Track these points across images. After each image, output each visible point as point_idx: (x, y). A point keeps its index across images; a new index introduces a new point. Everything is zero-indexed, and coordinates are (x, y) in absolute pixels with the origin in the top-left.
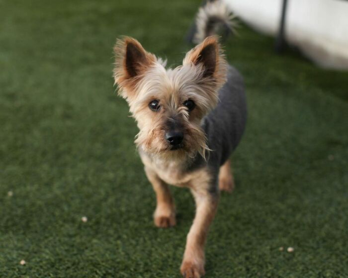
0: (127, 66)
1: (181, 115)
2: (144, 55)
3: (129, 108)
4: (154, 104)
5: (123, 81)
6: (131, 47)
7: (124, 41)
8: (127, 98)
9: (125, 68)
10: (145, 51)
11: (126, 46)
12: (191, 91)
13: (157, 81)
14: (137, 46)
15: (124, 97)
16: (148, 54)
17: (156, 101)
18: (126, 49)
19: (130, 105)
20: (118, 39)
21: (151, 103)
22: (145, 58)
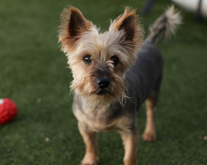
0: (69, 29)
1: (108, 67)
2: (84, 22)
3: (67, 60)
4: (87, 59)
5: (65, 40)
6: (74, 15)
7: (69, 10)
8: (67, 53)
9: (68, 30)
10: (84, 19)
11: (70, 14)
12: (116, 50)
13: (91, 41)
14: (79, 14)
15: (65, 52)
16: (87, 21)
17: (88, 56)
18: (70, 16)
19: (68, 58)
20: (64, 8)
21: (85, 57)
22: (85, 24)
